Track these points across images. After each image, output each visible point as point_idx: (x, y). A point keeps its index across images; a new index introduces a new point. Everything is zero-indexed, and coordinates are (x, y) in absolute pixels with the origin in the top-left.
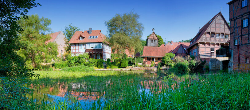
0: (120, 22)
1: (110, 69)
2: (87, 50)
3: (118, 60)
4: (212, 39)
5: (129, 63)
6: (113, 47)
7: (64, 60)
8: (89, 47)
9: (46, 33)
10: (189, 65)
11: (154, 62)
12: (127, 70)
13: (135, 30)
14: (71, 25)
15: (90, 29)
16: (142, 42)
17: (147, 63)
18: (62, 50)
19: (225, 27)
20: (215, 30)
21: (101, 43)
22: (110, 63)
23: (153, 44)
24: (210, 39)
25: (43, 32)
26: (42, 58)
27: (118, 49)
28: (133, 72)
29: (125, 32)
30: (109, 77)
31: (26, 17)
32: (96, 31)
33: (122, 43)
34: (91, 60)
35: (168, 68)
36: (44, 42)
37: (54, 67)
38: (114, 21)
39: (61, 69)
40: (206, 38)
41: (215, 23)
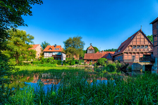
0: (71, 42)
1: (64, 66)
2: (53, 56)
3: (69, 61)
4: (133, 50)
5: (75, 63)
6: (67, 54)
7: (39, 60)
8: (54, 54)
9: (30, 44)
10: (117, 66)
11: (92, 62)
12: (74, 66)
13: (80, 45)
14: (46, 42)
15: (56, 45)
16: (84, 51)
17: (87, 63)
18: (39, 55)
19: (144, 41)
20: (136, 43)
21: (61, 52)
22: (65, 63)
23: (91, 52)
24: (132, 50)
25: (28, 42)
26: (24, 58)
27: (70, 55)
28: (78, 68)
29: (74, 47)
30: (63, 70)
31: (15, 30)
32: (58, 46)
33: (72, 52)
34: (55, 60)
35: (102, 67)
36: (28, 48)
37: (32, 64)
38: (68, 41)
39: (37, 65)
40: (129, 49)
41: (136, 39)
